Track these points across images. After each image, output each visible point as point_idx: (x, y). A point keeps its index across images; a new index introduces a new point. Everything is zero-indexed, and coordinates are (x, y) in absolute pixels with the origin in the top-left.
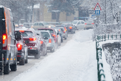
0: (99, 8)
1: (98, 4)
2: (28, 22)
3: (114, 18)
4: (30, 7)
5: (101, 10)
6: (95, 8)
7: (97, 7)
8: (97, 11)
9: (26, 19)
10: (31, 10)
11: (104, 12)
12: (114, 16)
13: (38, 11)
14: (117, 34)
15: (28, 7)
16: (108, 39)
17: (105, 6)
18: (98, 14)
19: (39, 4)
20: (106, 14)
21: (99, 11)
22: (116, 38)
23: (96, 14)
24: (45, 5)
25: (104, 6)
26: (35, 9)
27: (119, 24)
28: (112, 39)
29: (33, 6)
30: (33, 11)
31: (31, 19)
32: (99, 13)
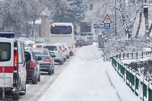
0: (109, 20)
1: (107, 16)
2: (30, 37)
3: (127, 33)
4: (31, 23)
5: (111, 22)
6: (104, 21)
7: (107, 19)
8: (106, 24)
9: (27, 34)
10: (33, 25)
11: (114, 25)
12: (126, 30)
13: (40, 26)
14: (133, 52)
15: (30, 23)
16: (123, 59)
17: (116, 18)
18: (108, 28)
19: (41, 20)
20: (116, 27)
21: (108, 24)
22: (133, 57)
23: (105, 28)
24: (47, 20)
25: (114, 19)
26: (36, 24)
27: (133, 40)
28: (127, 58)
29: (34, 21)
30: (34, 26)
31: (32, 35)
32: (108, 26)
